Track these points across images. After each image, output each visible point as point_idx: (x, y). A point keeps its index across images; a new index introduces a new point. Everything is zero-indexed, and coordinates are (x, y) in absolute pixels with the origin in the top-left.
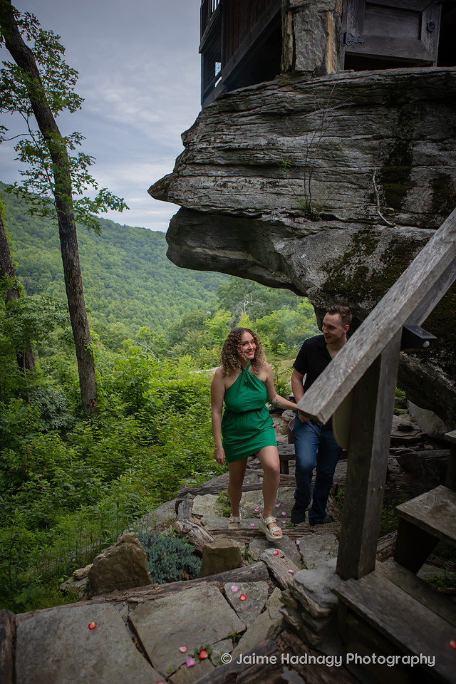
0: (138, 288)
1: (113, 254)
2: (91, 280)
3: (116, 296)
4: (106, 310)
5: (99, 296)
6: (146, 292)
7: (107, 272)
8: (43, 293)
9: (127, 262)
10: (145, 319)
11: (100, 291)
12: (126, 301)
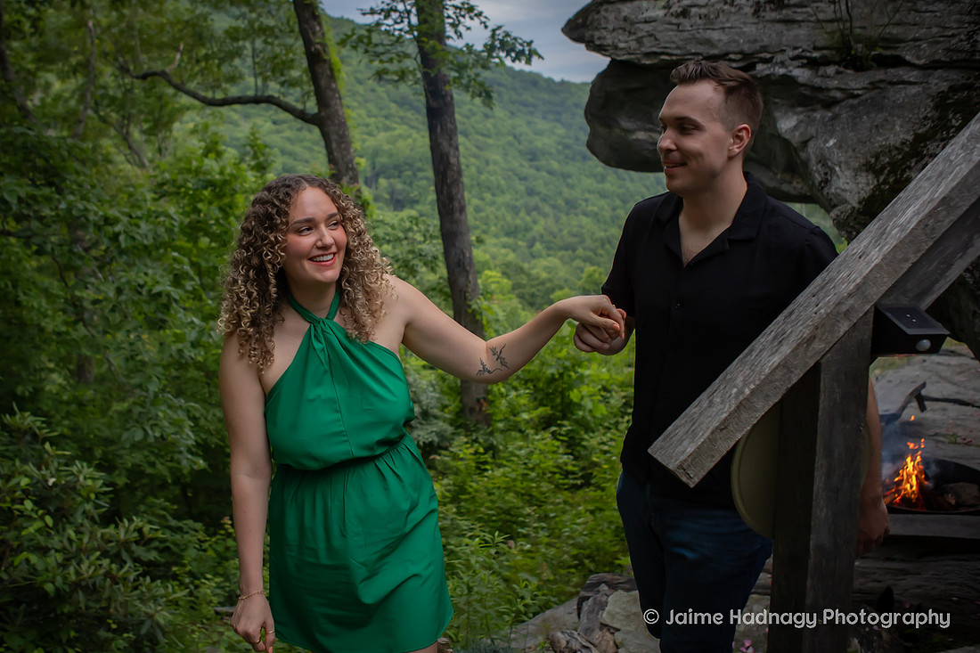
0: (587, 195)
1: (539, 133)
2: (502, 182)
3: (547, 209)
4: (529, 235)
5: (515, 210)
6: (602, 202)
7: (531, 167)
8: (419, 207)
9: (567, 147)
10: (600, 251)
11: (517, 200)
12: (564, 218)
